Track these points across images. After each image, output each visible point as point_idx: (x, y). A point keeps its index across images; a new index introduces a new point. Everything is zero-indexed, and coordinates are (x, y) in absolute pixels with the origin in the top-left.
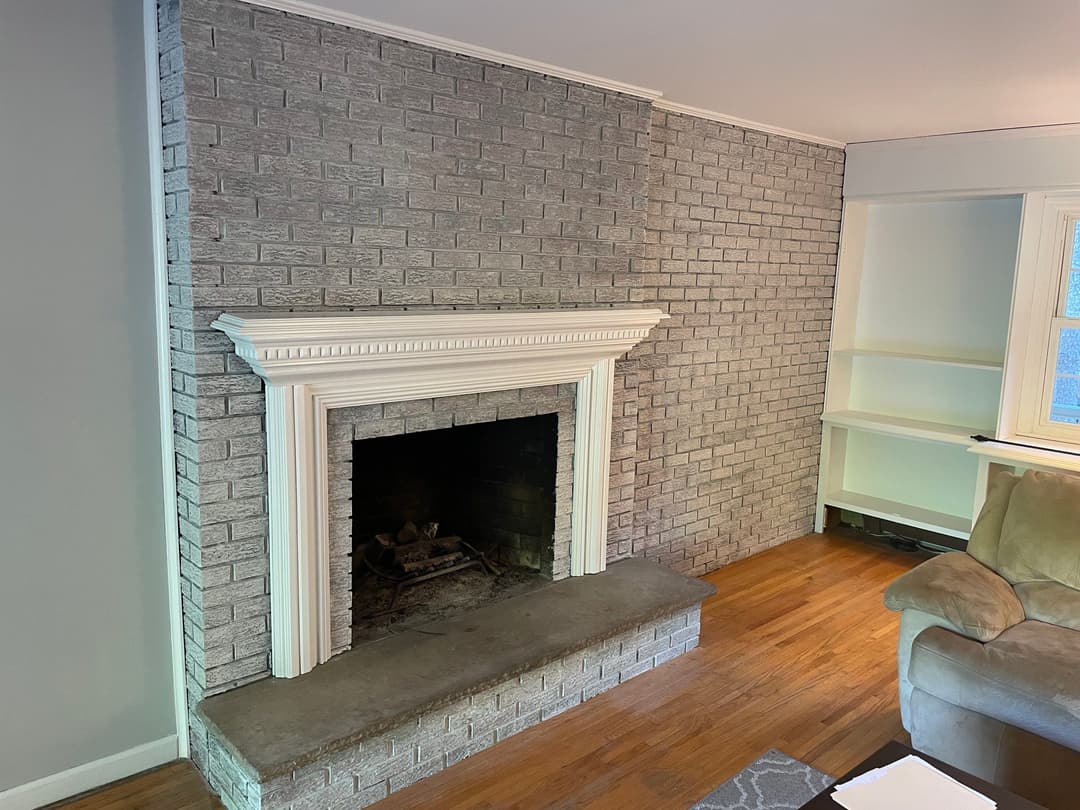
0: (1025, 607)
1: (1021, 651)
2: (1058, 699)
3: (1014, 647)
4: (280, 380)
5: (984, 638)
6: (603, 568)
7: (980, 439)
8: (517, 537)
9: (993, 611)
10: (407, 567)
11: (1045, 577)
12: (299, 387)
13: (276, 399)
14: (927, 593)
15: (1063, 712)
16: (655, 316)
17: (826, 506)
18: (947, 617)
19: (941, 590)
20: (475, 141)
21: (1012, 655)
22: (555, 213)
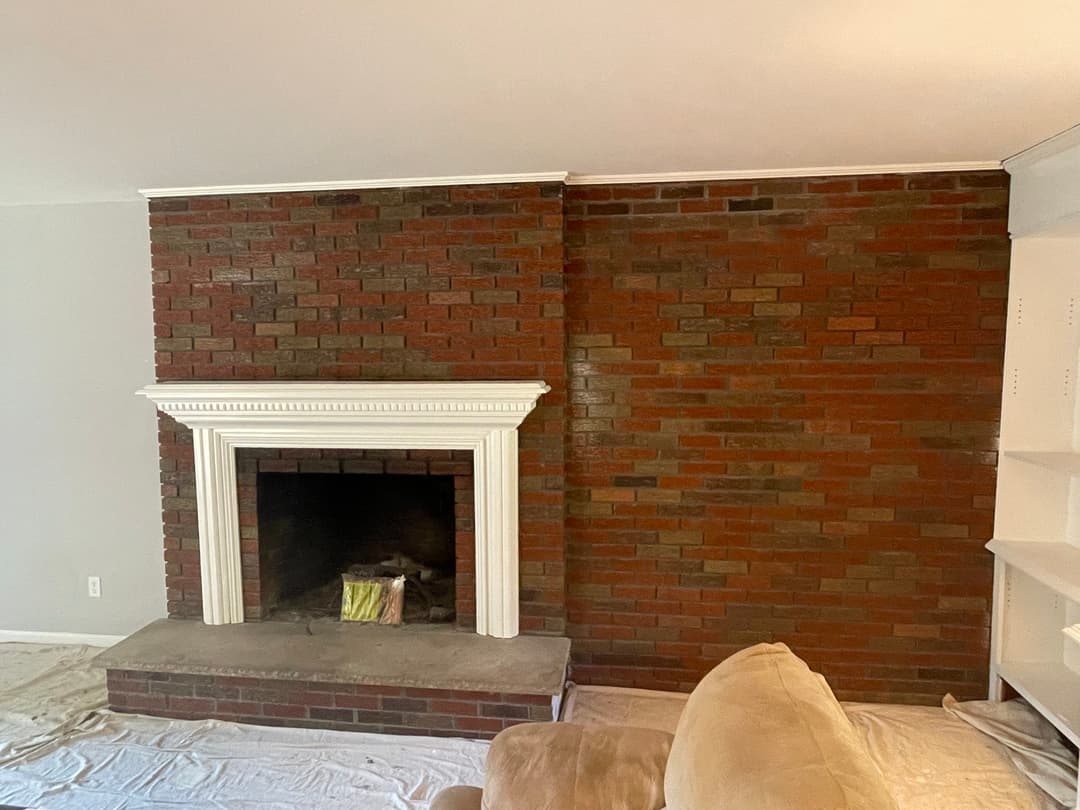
12: (206, 430)
20: (354, 251)
22: (440, 299)
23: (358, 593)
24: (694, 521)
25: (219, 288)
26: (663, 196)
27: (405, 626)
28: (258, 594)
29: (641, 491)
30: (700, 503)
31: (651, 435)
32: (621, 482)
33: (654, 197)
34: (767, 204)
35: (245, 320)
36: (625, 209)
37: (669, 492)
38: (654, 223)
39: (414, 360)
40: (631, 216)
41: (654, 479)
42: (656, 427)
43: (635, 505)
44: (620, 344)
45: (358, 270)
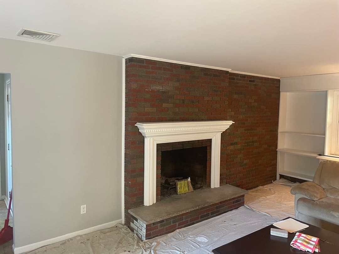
0: (327, 194)
1: (324, 202)
2: (331, 212)
3: (322, 202)
4: (149, 137)
5: (314, 200)
6: (219, 187)
7: (320, 155)
8: (197, 178)
9: (317, 193)
10: (171, 183)
11: (332, 187)
12: (152, 139)
13: (147, 141)
14: (300, 189)
15: (333, 215)
16: (231, 123)
17: (280, 175)
18: (305, 195)
19: (304, 189)
20: (188, 83)
21: (321, 203)
22: (206, 98)
23: (182, 185)
24: (243, 151)
25: (153, 91)
26: (240, 77)
27: (195, 191)
28: (160, 192)
29: (235, 146)
30: (243, 147)
31: (237, 132)
32: (232, 144)
33: (238, 77)
34: (254, 81)
35: (160, 102)
36: (234, 79)
37: (239, 146)
38: (238, 83)
39: (200, 115)
40: (235, 81)
41: (237, 143)
43: (234, 149)
45: (189, 89)
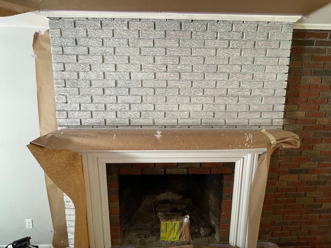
23: (168, 227)
24: (321, 187)
29: (301, 175)
30: (325, 180)
31: (309, 151)
36: (312, 43)
37: (313, 176)
38: (324, 51)
40: (313, 47)
42: (312, 148)
43: (298, 181)
44: (301, 110)
